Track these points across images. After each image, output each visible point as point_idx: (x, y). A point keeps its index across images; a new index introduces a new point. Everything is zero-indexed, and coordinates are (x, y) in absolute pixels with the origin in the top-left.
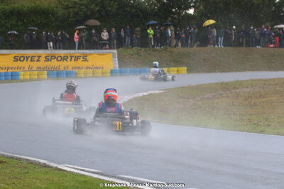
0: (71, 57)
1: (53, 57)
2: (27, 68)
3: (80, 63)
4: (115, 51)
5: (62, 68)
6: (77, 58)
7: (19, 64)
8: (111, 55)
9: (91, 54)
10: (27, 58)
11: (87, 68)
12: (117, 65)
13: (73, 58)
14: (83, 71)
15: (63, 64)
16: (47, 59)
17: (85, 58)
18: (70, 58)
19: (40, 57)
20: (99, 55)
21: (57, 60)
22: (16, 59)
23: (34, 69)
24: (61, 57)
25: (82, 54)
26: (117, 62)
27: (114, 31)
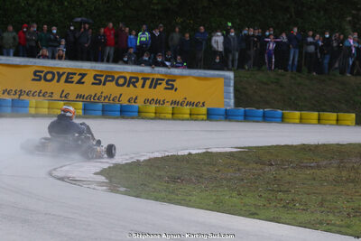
0: (145, 79)
1: (110, 77)
2: (56, 96)
3: (160, 92)
4: (231, 74)
5: (124, 100)
6: (155, 84)
7: (42, 85)
8: (222, 80)
9: (182, 76)
10: (60, 75)
11: (173, 103)
12: (232, 101)
13: (148, 82)
15: (128, 93)
16: (98, 80)
17: (170, 83)
18: (141, 82)
19: (83, 75)
20: (199, 78)
21: (117, 84)
22: (38, 76)
23: (70, 98)
24: (125, 78)
25: (166, 75)
26: (232, 95)
27: (233, 34)
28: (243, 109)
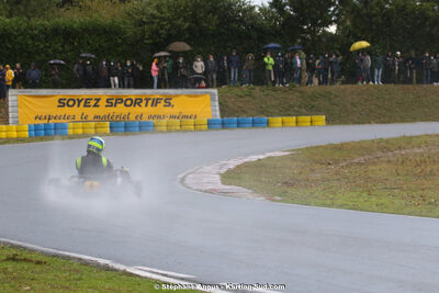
0: (147, 100)
1: (119, 100)
2: (78, 118)
3: (161, 109)
4: (215, 91)
5: (132, 117)
6: (155, 102)
7: (66, 110)
8: (208, 96)
9: (177, 96)
10: (79, 102)
11: (172, 117)
12: (218, 113)
13: (150, 102)
14: (165, 121)
15: (136, 110)
16: (110, 103)
17: (168, 102)
18: (144, 102)
19: (98, 100)
20: (190, 96)
21: (126, 105)
22: (62, 103)
23: (89, 118)
24: (131, 100)
25: (164, 95)
26: (218, 108)
27: (212, 59)
28: (235, 119)
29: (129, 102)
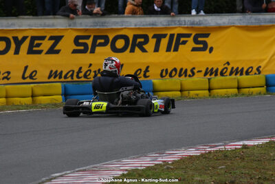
0: (159, 38)
1: (101, 39)
6: (176, 43)
10: (19, 43)
13: (164, 42)
15: (133, 60)
16: (82, 45)
17: (201, 43)
18: (152, 42)
19: (57, 39)
21: (115, 50)
24: (125, 38)
29: (120, 44)
